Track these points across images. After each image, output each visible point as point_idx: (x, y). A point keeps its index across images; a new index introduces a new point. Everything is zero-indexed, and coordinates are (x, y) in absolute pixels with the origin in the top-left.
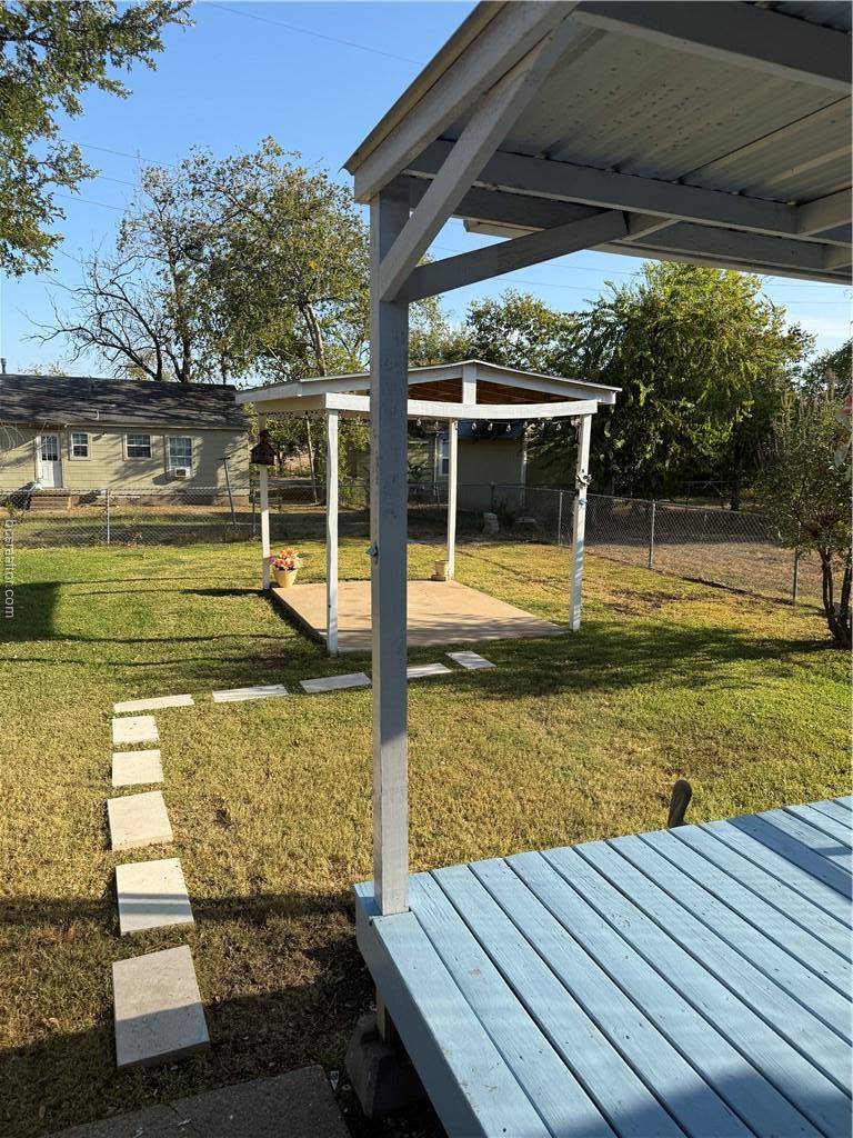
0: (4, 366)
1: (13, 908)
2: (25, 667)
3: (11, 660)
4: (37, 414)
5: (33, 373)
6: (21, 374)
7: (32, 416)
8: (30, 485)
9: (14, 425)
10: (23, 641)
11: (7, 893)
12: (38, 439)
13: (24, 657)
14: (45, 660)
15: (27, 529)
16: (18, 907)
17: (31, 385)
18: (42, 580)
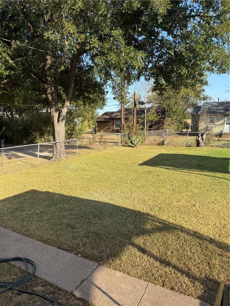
0: (219, 100)
1: (221, 244)
2: (222, 180)
3: (218, 177)
4: (226, 112)
5: (225, 101)
6: (222, 101)
7: (224, 112)
8: (222, 131)
9: (222, 115)
10: (221, 173)
11: (220, 240)
12: (226, 119)
13: (222, 177)
14: (227, 179)
15: (221, 143)
16: (223, 245)
17: (225, 104)
18: (226, 157)
